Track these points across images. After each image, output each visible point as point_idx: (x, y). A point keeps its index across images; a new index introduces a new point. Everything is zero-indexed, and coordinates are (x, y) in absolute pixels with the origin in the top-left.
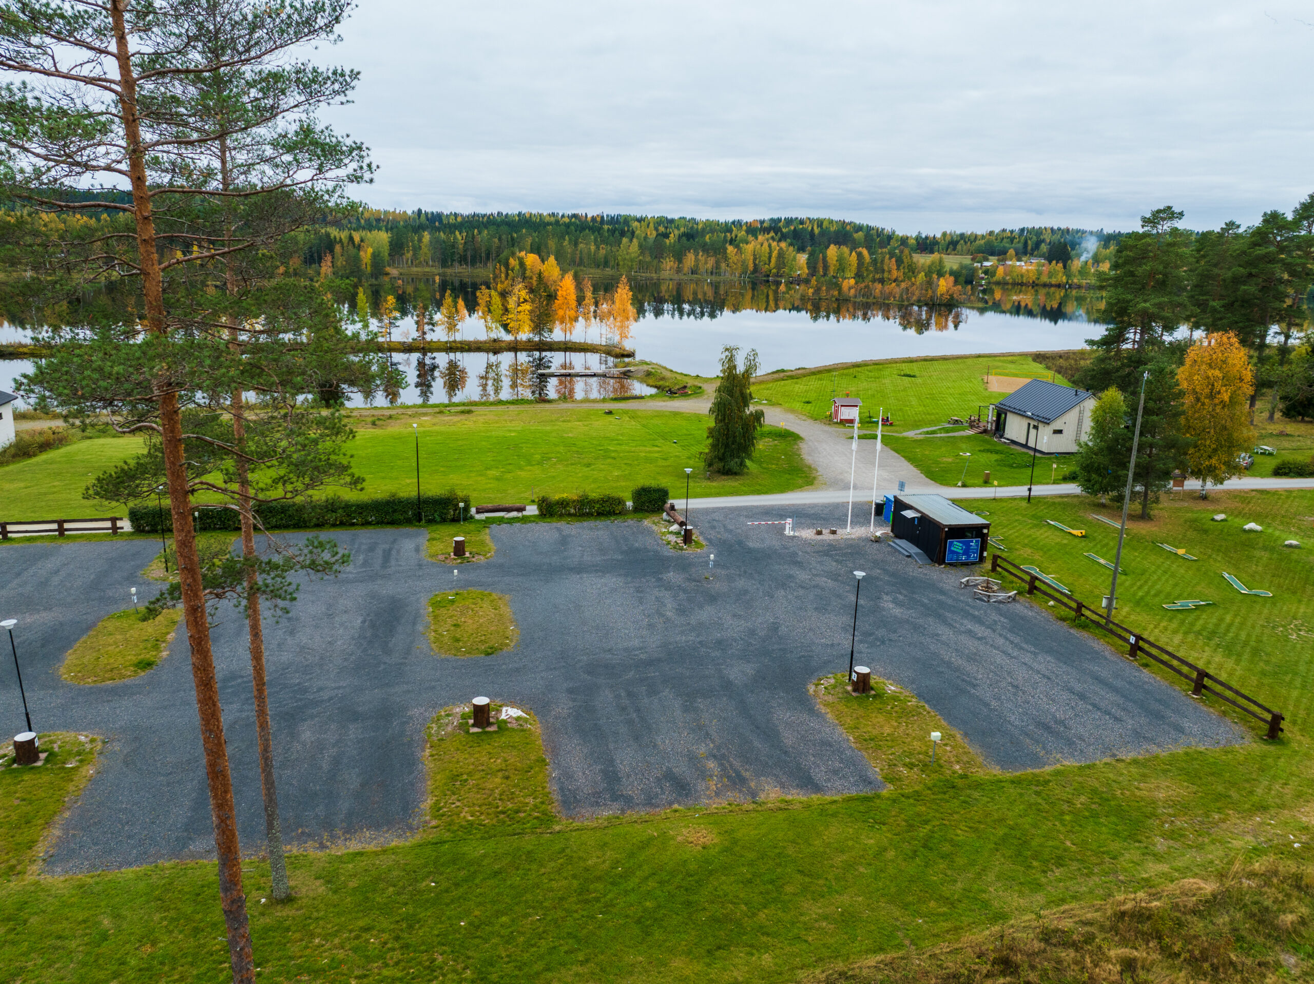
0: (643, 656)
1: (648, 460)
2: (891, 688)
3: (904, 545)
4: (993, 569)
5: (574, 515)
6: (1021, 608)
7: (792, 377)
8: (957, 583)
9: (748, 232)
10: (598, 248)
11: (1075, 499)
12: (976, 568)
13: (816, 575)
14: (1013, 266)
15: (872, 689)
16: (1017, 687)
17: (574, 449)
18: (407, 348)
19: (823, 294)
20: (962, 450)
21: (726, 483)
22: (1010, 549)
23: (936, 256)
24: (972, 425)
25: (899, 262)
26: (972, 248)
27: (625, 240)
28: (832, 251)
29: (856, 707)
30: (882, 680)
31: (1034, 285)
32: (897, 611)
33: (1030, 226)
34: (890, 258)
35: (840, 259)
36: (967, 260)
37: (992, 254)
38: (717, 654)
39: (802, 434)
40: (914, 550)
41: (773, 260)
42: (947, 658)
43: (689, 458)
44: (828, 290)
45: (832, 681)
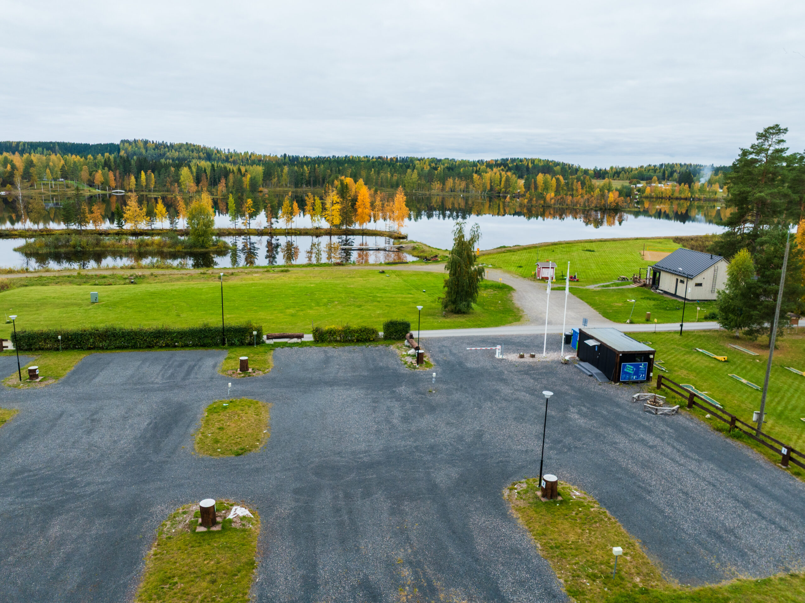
0: (365, 459)
1: (403, 303)
2: (576, 494)
3: (587, 366)
4: (659, 387)
5: (340, 341)
6: (684, 419)
7: (510, 251)
8: (630, 399)
9: (487, 166)
10: (392, 176)
11: (716, 334)
12: (645, 385)
13: (517, 390)
14: (657, 187)
15: (559, 494)
16: (686, 494)
17: (352, 295)
18: (260, 233)
19: (534, 202)
20: (629, 298)
21: (456, 320)
22: (670, 370)
23: (606, 181)
24: (635, 281)
25: (583, 184)
26: (630, 176)
27: (409, 171)
28: (540, 177)
29: (544, 512)
30: (568, 485)
31: (670, 198)
32: (582, 422)
33: (667, 163)
34: (577, 182)
35: (546, 183)
36: (626, 183)
37: (643, 180)
38: (429, 458)
39: (514, 287)
40: (595, 370)
41: (503, 183)
42: (624, 466)
43: (432, 302)
44: (537, 201)
45: (525, 486)
